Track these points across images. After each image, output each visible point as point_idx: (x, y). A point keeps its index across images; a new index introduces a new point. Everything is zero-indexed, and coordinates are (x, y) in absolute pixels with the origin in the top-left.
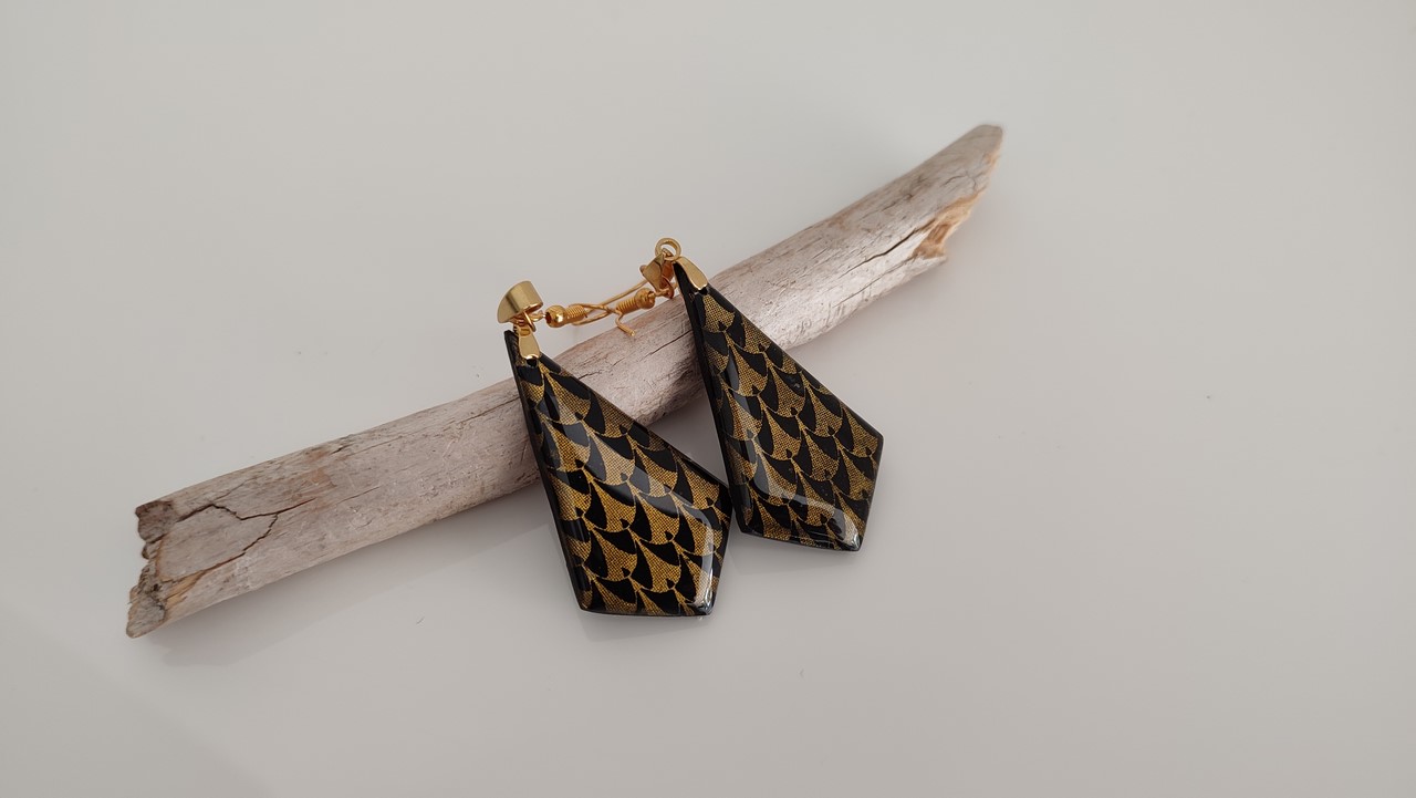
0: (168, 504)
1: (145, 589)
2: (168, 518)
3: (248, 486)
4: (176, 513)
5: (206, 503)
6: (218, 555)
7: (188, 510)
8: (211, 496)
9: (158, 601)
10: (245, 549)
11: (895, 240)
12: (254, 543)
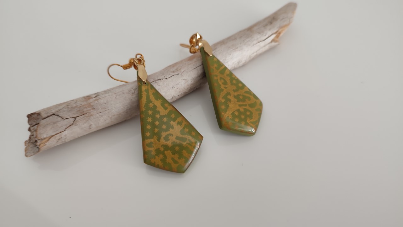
0: (38, 114)
1: (31, 141)
2: (39, 118)
3: (65, 108)
4: (42, 117)
5: (52, 114)
6: (57, 131)
7: (45, 116)
8: (53, 111)
9: (37, 145)
10: (66, 129)
11: (267, 36)
12: (68, 127)
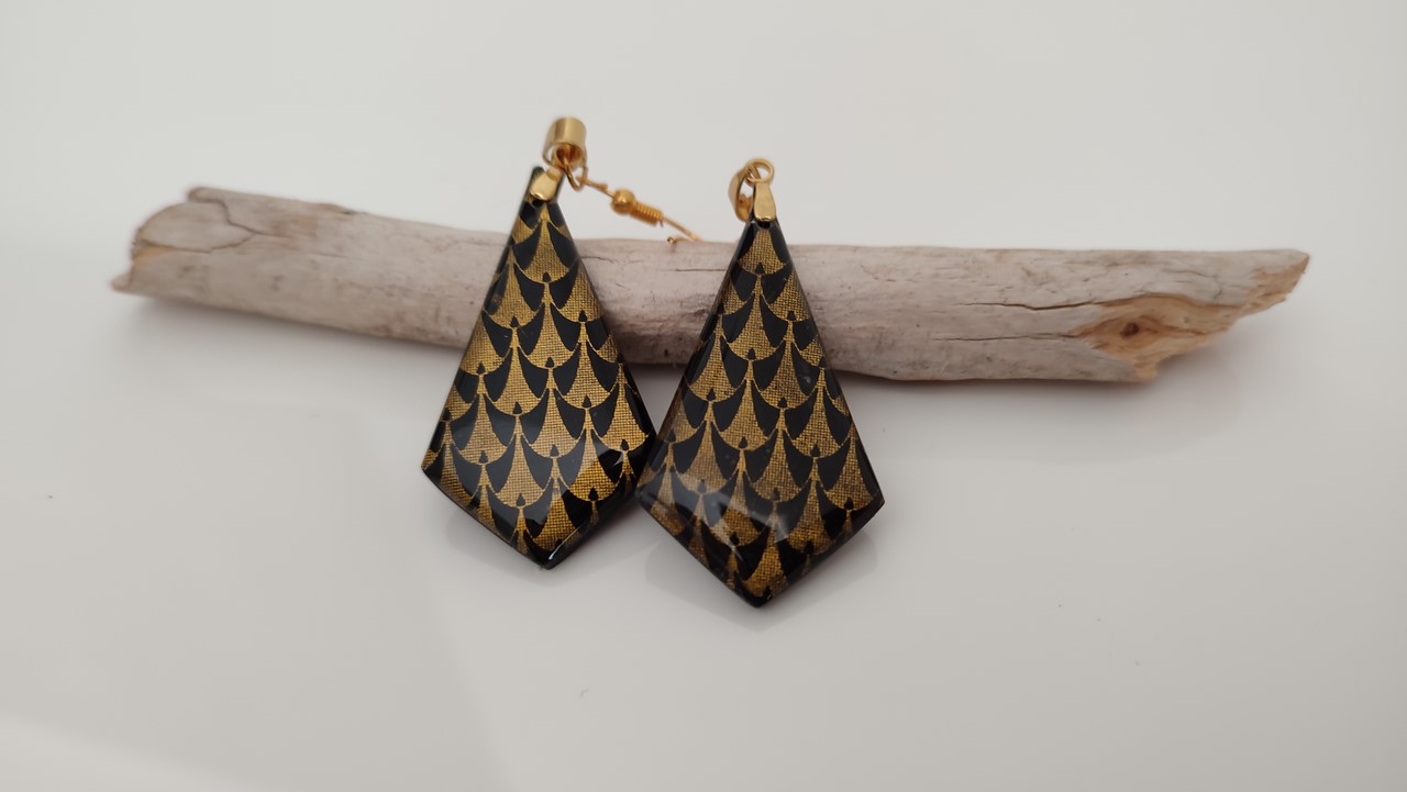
10: (215, 248)
11: (1060, 299)
12: (223, 247)
